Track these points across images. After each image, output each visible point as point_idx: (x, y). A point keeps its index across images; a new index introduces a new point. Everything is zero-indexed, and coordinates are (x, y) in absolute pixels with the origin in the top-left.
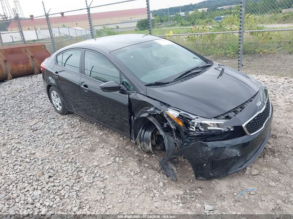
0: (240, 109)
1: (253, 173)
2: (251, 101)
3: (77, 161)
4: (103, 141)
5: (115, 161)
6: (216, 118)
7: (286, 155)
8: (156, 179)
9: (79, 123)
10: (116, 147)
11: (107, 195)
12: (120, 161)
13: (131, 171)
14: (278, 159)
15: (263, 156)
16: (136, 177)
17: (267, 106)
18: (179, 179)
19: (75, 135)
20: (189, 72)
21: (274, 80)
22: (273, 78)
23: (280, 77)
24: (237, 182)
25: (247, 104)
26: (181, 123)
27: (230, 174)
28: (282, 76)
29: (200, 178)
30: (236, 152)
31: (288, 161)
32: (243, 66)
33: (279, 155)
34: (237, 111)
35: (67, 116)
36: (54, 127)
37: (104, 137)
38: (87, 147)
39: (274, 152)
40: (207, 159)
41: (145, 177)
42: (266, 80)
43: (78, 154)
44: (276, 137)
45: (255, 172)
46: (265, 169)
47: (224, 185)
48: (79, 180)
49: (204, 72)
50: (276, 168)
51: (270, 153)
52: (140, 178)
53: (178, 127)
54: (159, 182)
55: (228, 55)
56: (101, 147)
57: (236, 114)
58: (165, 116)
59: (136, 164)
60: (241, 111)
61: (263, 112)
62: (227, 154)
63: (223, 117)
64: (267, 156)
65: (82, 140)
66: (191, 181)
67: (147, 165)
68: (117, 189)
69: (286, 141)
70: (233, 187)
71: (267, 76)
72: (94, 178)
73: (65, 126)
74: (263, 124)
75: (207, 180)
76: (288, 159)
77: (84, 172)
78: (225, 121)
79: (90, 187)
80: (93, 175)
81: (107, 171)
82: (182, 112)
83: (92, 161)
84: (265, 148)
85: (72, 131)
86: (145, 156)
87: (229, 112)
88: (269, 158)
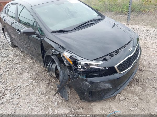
0: (116, 53)
1: (120, 99)
2: (125, 47)
3: (8, 82)
4: (30, 67)
5: (32, 84)
6: (96, 60)
7: (146, 85)
8: (54, 99)
9: (20, 54)
10: (37, 72)
11: (17, 110)
12: (36, 83)
13: (40, 92)
14: (140, 88)
15: (130, 84)
16: (41, 97)
17: (136, 51)
18: (70, 99)
19: (15, 61)
20: (86, 23)
21: (148, 29)
22: (148, 28)
23: (152, 28)
24: (109, 104)
25: (122, 49)
26: (71, 63)
27: (104, 99)
28: (154, 27)
29: (83, 101)
30: (108, 86)
31: (147, 90)
32: (130, 19)
33: (141, 84)
34: (113, 55)
35: (15, 48)
36: (4, 55)
37: (32, 64)
38: (18, 72)
39: (138, 82)
40: (86, 89)
41: (47, 97)
42: (143, 29)
43: (11, 76)
44: (142, 71)
45: (122, 98)
46: (130, 95)
47: (99, 107)
48: (3, 96)
49: (97, 23)
50: (137, 95)
51: (135, 82)
52: (44, 98)
53: (70, 64)
54: (55, 102)
55: (123, 12)
56: (27, 71)
57: (112, 57)
58: (62, 56)
59: (45, 86)
60: (115, 55)
61: (133, 56)
62: (101, 87)
63: (101, 59)
64: (133, 85)
65: (17, 66)
66: (78, 102)
67: (52, 87)
68: (26, 106)
69: (149, 73)
70: (104, 110)
71: (145, 26)
72: (14, 95)
73: (11, 56)
74: (131, 64)
75: (88, 102)
76: (147, 88)
77: (9, 90)
78: (102, 62)
79: (8, 103)
80: (14, 93)
81: (25, 90)
82: (73, 54)
83: (18, 82)
84: (133, 79)
85: (14, 59)
86: (53, 80)
87: (106, 55)
88: (134, 86)
